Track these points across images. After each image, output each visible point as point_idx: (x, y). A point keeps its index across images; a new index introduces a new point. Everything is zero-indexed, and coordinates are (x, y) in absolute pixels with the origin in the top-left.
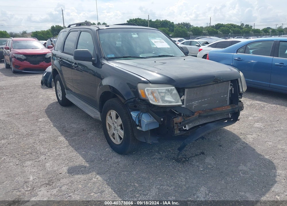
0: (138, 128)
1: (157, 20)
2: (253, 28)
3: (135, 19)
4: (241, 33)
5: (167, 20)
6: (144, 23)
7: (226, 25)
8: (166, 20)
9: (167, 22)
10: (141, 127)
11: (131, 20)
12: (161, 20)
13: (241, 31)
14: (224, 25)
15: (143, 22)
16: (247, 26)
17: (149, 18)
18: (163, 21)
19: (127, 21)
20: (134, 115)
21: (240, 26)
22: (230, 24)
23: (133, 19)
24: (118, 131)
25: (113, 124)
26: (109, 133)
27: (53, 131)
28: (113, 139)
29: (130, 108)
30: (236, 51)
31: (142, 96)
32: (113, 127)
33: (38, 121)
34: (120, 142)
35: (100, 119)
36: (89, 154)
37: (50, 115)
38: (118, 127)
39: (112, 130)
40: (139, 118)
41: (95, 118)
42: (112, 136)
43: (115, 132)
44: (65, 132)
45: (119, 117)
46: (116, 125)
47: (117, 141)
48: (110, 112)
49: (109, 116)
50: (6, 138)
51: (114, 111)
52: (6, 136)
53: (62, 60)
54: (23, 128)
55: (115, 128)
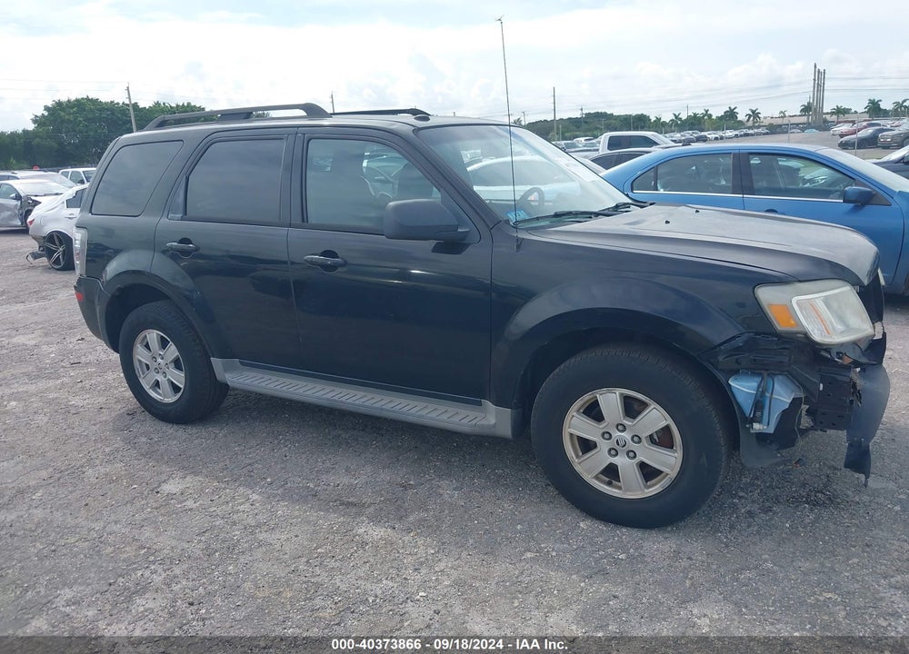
0: (757, 426)
1: (158, 104)
3: (77, 100)
5: (193, 104)
6: (113, 114)
8: (189, 104)
11: (59, 104)
12: (174, 105)
15: (108, 110)
18: (178, 106)
19: (47, 108)
20: (743, 388)
23: (66, 100)
24: (635, 456)
25: (607, 436)
26: (578, 468)
27: (297, 517)
28: (606, 487)
29: (721, 370)
30: (628, 185)
31: (781, 326)
32: (604, 446)
33: (171, 496)
34: (655, 489)
35: (506, 430)
36: (554, 554)
37: (186, 465)
38: (640, 441)
39: (601, 458)
40: (763, 394)
41: (477, 431)
42: (596, 478)
43: (616, 460)
44: (350, 505)
45: (653, 405)
46: (626, 436)
47: (633, 489)
48: (587, 397)
49: (578, 411)
50: (142, 589)
51: (619, 391)
52: (121, 579)
53: (197, 249)
54: (148, 533)
55: (616, 447)
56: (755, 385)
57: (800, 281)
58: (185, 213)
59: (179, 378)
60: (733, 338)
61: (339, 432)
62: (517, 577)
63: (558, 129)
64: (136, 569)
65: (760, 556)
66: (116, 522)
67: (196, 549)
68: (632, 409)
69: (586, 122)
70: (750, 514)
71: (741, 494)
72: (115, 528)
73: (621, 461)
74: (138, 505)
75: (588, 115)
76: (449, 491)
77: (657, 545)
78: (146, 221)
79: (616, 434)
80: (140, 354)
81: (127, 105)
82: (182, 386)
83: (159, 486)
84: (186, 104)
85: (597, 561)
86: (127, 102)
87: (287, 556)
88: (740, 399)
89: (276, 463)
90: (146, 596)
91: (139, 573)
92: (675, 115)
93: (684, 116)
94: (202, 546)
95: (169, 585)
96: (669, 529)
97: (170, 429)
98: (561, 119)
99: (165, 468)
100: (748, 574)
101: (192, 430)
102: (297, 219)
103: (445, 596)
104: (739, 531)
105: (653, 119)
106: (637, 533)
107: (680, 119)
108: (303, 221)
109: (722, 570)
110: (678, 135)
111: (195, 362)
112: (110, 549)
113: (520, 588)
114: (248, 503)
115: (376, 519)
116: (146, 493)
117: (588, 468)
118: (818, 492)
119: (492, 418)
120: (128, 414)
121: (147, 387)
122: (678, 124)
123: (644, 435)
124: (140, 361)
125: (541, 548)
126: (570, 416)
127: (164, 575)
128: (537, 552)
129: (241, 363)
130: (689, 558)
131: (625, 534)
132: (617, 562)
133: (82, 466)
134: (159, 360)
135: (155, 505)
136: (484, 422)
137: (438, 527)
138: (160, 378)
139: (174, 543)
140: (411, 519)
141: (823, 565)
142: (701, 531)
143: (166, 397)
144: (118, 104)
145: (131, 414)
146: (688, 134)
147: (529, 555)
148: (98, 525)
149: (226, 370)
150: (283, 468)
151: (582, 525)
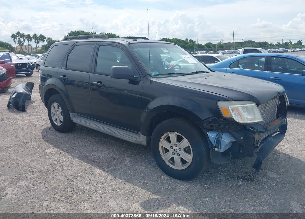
0: (216, 149)
1: (102, 33)
2: (196, 43)
3: (78, 31)
4: (186, 48)
7: (172, 39)
8: (111, 33)
9: (112, 36)
10: (218, 148)
11: (73, 32)
12: (107, 33)
13: (186, 45)
14: (170, 39)
16: (191, 41)
17: (93, 31)
19: (69, 34)
20: (212, 136)
21: (185, 41)
22: (176, 39)
24: (179, 156)
25: (172, 148)
26: (163, 158)
27: (78, 164)
28: (171, 165)
29: (205, 129)
30: (228, 66)
31: (225, 115)
32: (171, 151)
33: (47, 153)
34: (185, 167)
35: (144, 143)
36: (148, 184)
37: (56, 145)
38: (181, 151)
39: (170, 155)
40: (218, 138)
41: (136, 142)
42: (168, 161)
43: (174, 156)
44: (95, 163)
45: (185, 139)
46: (177, 148)
47: (178, 166)
48: (166, 134)
49: (164, 138)
50: (23, 179)
51: (175, 133)
52: (20, 176)
53: (67, 78)
54: (34, 163)
55: (174, 152)
56: (215, 135)
57: (234, 101)
58: (66, 67)
59: (61, 118)
60: (209, 118)
61: (106, 140)
62: (132, 190)
63: (234, 46)
64: (25, 173)
65: (215, 194)
66: (27, 159)
67: (44, 170)
68: (179, 139)
69: (244, 44)
70: (221, 180)
71: (221, 173)
72: (26, 161)
73: (176, 157)
74: (36, 155)
75: (246, 41)
76: (128, 161)
77: (182, 186)
78: (56, 69)
79: (175, 147)
80: (53, 110)
81: (92, 33)
82: (62, 121)
83: (45, 150)
84: (110, 33)
85: (160, 188)
86: (92, 32)
87: (68, 175)
88: (210, 139)
89: (82, 147)
90: (23, 181)
91: (25, 174)
92: (278, 42)
93: (281, 43)
94: (47, 169)
95: (31, 179)
96: (190, 181)
97: (58, 134)
98: (236, 43)
99: (50, 145)
100: (207, 199)
101: (64, 134)
102: (93, 71)
103: (106, 193)
104: (213, 185)
105: (269, 44)
106: (178, 181)
107: (280, 44)
108: (95, 71)
109: (199, 197)
110: (277, 50)
111: (65, 114)
112: (21, 167)
113: (130, 194)
114: (66, 158)
115: (100, 168)
116: (40, 152)
117: (166, 158)
118: (249, 176)
119: (141, 139)
120: (49, 128)
121: (54, 120)
122: (279, 45)
123: (182, 148)
124: (53, 112)
125: (145, 182)
126: (161, 140)
127: (31, 176)
128: (143, 183)
129: (78, 115)
130: (191, 192)
131: (174, 181)
132: (166, 189)
133: (28, 142)
134: (57, 112)
135: (41, 155)
136: (139, 140)
137: (118, 172)
138: (57, 118)
139: (40, 167)
140: (111, 168)
141: (234, 199)
142: (200, 184)
143: (58, 124)
144: (90, 33)
145: (50, 128)
146: (281, 49)
147: (140, 184)
148: (22, 160)
149: (73, 117)
150: (83, 149)
151: (162, 177)
